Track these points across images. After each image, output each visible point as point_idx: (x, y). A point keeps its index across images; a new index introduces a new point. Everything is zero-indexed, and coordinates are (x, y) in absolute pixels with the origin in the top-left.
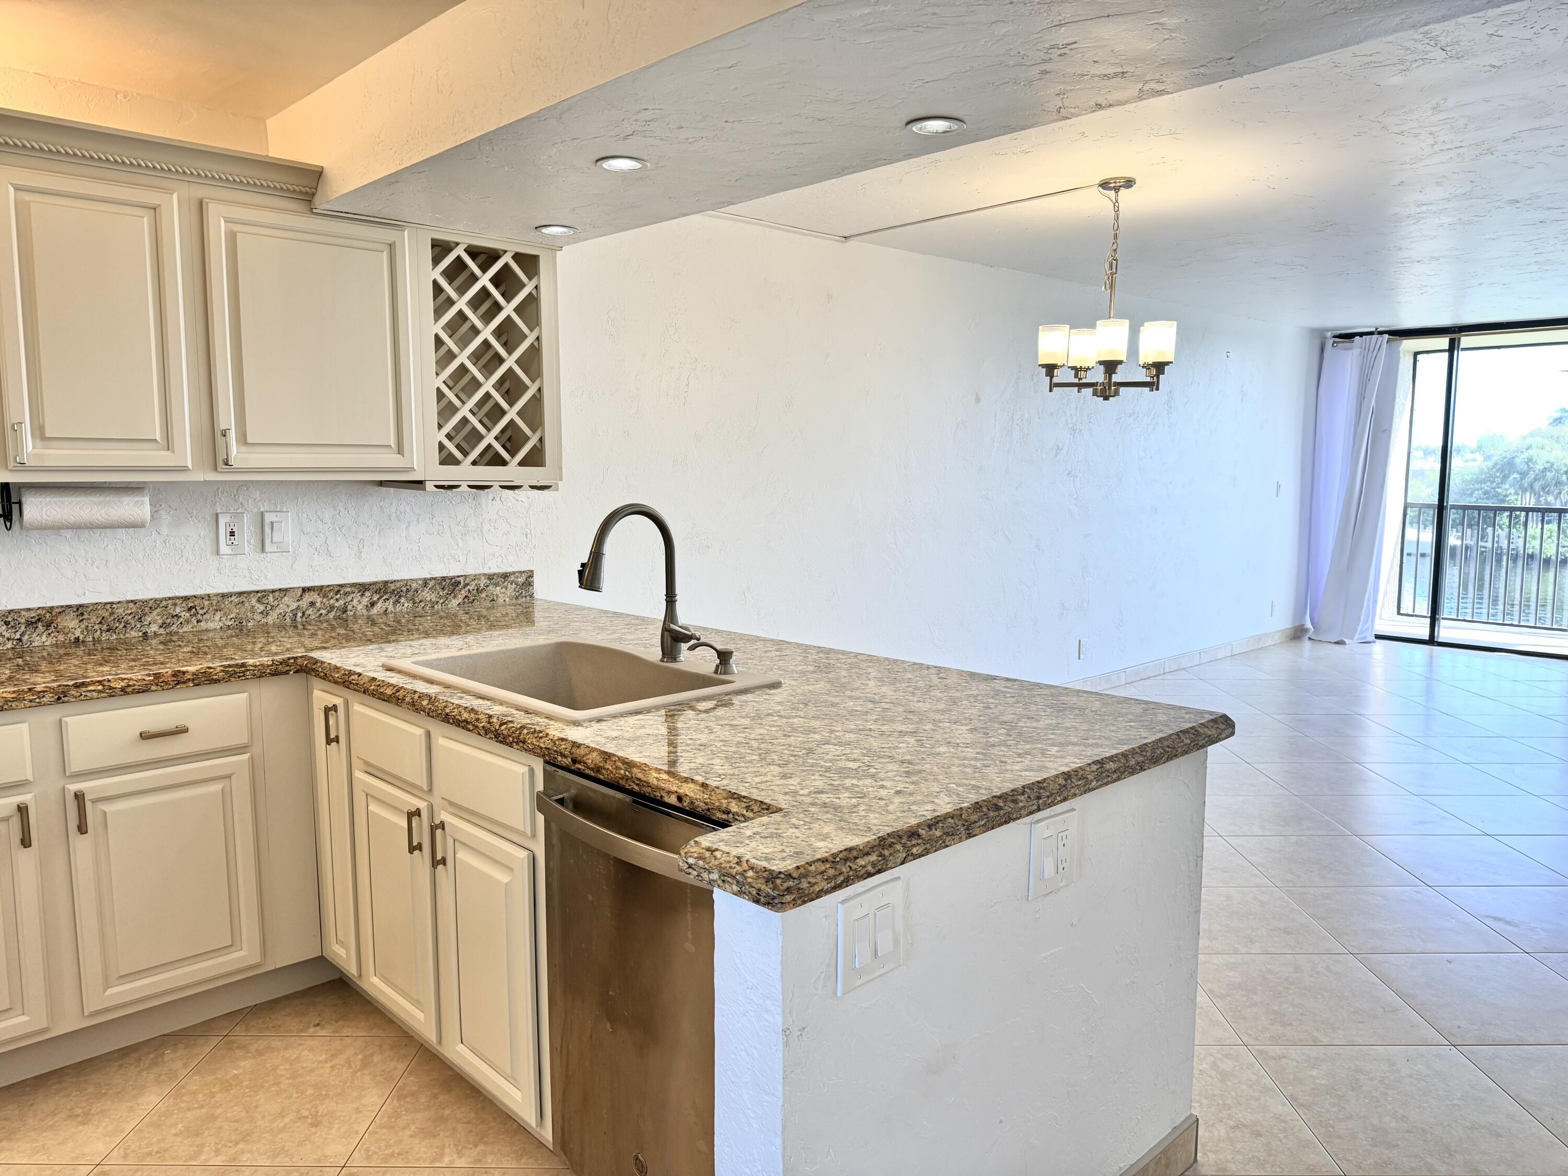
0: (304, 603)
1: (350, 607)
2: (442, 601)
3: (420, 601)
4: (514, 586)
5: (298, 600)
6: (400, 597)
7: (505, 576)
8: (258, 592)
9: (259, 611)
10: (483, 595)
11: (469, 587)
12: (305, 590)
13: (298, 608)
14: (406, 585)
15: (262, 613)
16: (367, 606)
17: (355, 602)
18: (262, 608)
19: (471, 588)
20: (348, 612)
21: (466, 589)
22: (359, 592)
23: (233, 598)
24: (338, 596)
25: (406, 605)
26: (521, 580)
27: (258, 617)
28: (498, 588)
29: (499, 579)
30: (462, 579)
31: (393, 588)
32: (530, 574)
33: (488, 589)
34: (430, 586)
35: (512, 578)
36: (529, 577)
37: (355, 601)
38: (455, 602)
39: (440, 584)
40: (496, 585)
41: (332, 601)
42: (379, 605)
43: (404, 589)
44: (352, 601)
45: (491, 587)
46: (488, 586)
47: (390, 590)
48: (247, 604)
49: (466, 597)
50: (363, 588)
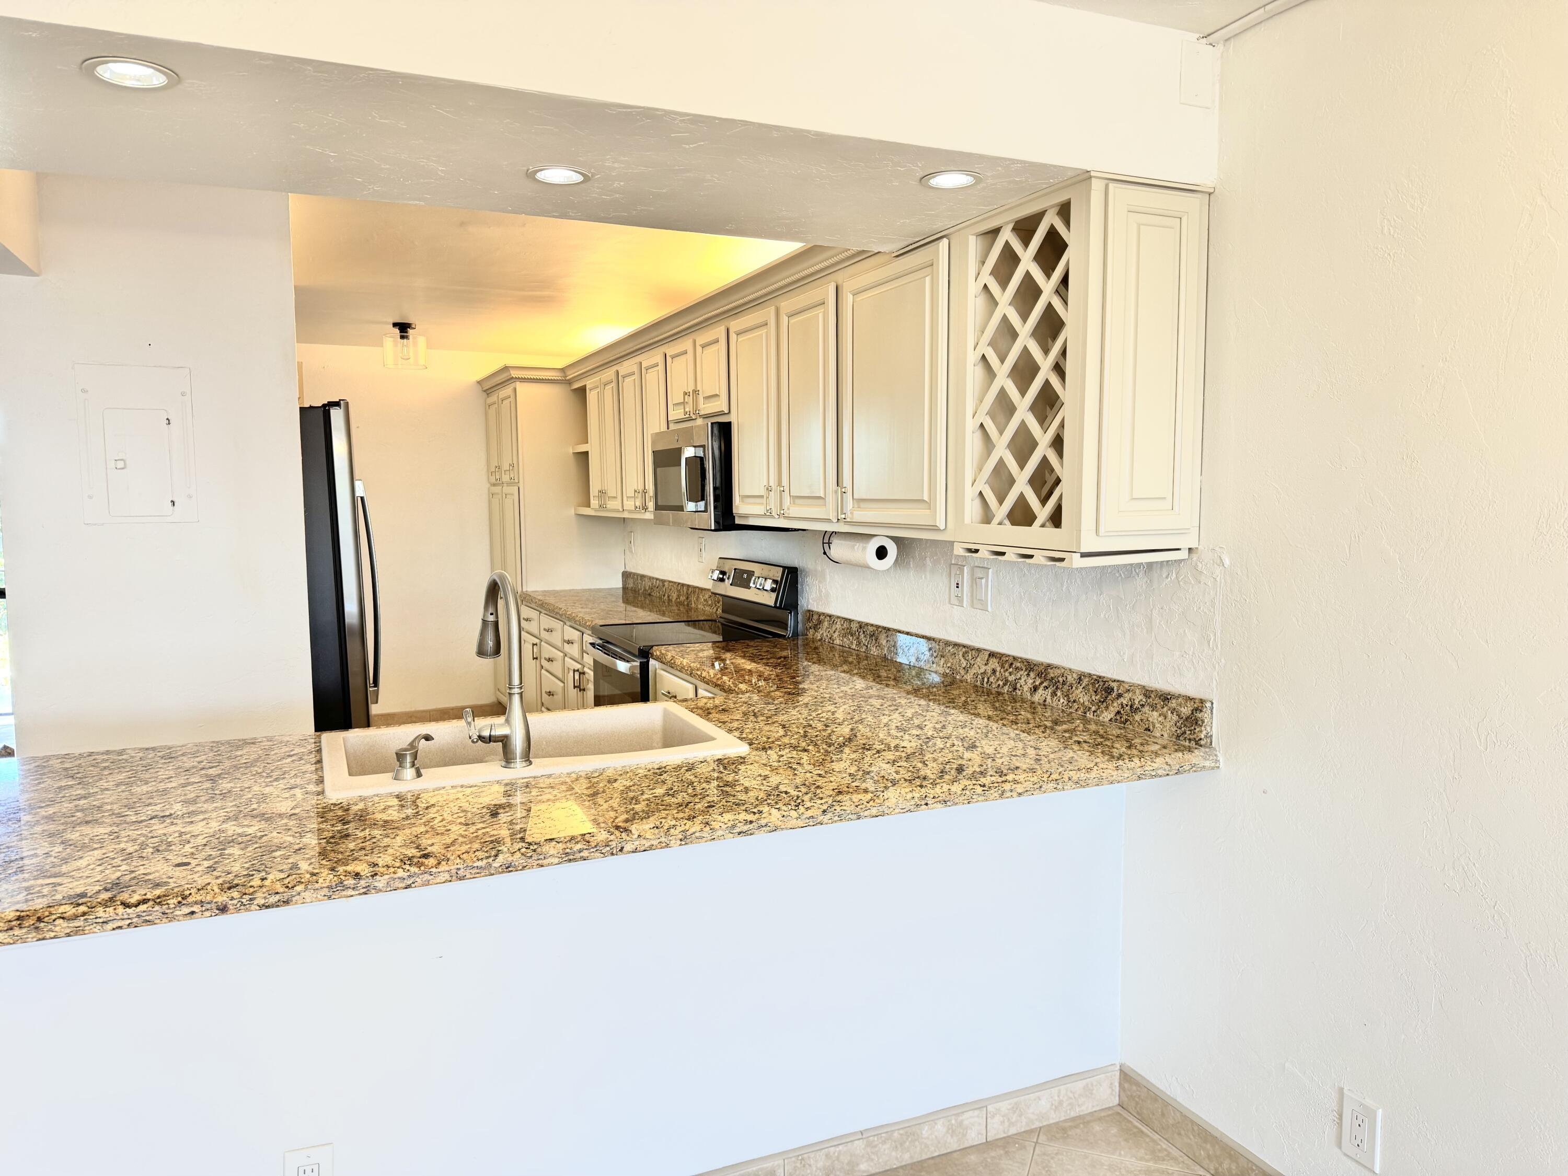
0: (989, 669)
1: (1018, 685)
2: (1093, 708)
3: (1074, 701)
4: (1175, 718)
5: (986, 665)
6: (1057, 688)
7: (1166, 698)
8: (964, 647)
9: (963, 666)
10: (1137, 718)
11: (1122, 700)
12: (992, 655)
13: (985, 673)
14: (1063, 676)
15: (964, 668)
16: (1031, 690)
17: (1022, 682)
18: (964, 663)
19: (1125, 702)
20: (1017, 691)
21: (1119, 702)
22: (1026, 670)
23: (951, 647)
24: (1011, 670)
25: (1062, 700)
26: (1186, 711)
27: (962, 672)
28: (1155, 714)
29: (1157, 701)
30: (1115, 685)
31: (1052, 675)
32: (1199, 706)
33: (1143, 710)
34: (1084, 685)
35: (1173, 703)
36: (1196, 709)
37: (1023, 680)
38: (1107, 716)
39: (1093, 684)
40: (1154, 708)
41: (1007, 674)
42: (1040, 691)
43: (1061, 679)
44: (1020, 679)
45: (1146, 709)
46: (1143, 706)
47: (1049, 677)
48: (957, 657)
49: (1118, 712)
50: (1030, 666)
